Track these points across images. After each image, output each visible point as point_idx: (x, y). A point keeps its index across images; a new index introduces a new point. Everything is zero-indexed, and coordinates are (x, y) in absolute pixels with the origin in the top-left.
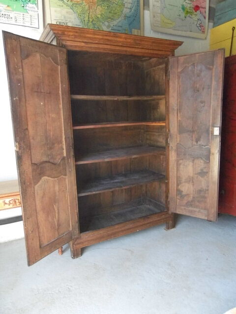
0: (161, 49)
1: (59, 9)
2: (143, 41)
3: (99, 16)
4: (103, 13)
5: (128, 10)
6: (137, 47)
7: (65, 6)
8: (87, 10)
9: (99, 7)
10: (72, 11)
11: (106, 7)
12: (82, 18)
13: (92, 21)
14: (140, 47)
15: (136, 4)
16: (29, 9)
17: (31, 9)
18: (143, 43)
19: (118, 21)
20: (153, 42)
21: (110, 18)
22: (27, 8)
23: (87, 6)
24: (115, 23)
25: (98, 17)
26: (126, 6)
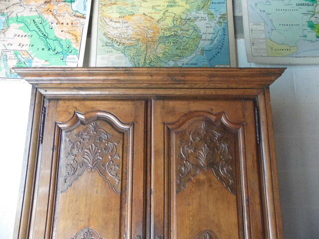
0: (234, 86)
1: (107, 55)
2: (188, 75)
3: (161, 55)
4: (167, 50)
5: (208, 43)
6: (178, 86)
7: (114, 51)
8: (144, 51)
9: (161, 45)
10: (123, 55)
11: (172, 43)
12: (136, 60)
13: (149, 63)
14: (186, 86)
15: (220, 33)
16: (68, 61)
17: (71, 60)
18: (188, 78)
19: (189, 58)
20: (211, 76)
21: (177, 55)
22: (67, 60)
23: (144, 46)
24: (185, 60)
25: (159, 57)
26: (203, 38)
